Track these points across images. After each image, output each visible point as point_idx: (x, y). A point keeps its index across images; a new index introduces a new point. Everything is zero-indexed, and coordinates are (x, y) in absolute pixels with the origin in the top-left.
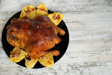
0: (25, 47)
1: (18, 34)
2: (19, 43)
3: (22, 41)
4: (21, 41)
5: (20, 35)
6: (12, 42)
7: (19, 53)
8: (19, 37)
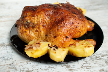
0: (46, 35)
1: (35, 17)
2: (36, 31)
3: (41, 27)
4: (39, 26)
5: (37, 18)
6: (26, 32)
7: (38, 43)
8: (36, 23)
